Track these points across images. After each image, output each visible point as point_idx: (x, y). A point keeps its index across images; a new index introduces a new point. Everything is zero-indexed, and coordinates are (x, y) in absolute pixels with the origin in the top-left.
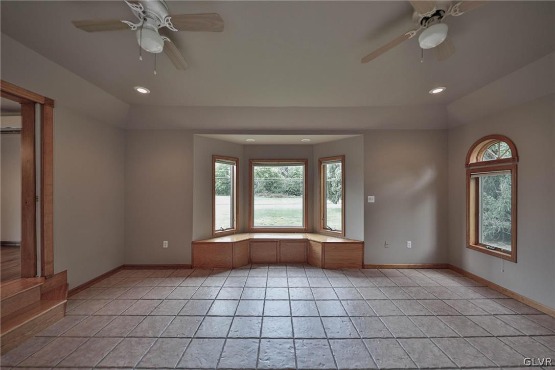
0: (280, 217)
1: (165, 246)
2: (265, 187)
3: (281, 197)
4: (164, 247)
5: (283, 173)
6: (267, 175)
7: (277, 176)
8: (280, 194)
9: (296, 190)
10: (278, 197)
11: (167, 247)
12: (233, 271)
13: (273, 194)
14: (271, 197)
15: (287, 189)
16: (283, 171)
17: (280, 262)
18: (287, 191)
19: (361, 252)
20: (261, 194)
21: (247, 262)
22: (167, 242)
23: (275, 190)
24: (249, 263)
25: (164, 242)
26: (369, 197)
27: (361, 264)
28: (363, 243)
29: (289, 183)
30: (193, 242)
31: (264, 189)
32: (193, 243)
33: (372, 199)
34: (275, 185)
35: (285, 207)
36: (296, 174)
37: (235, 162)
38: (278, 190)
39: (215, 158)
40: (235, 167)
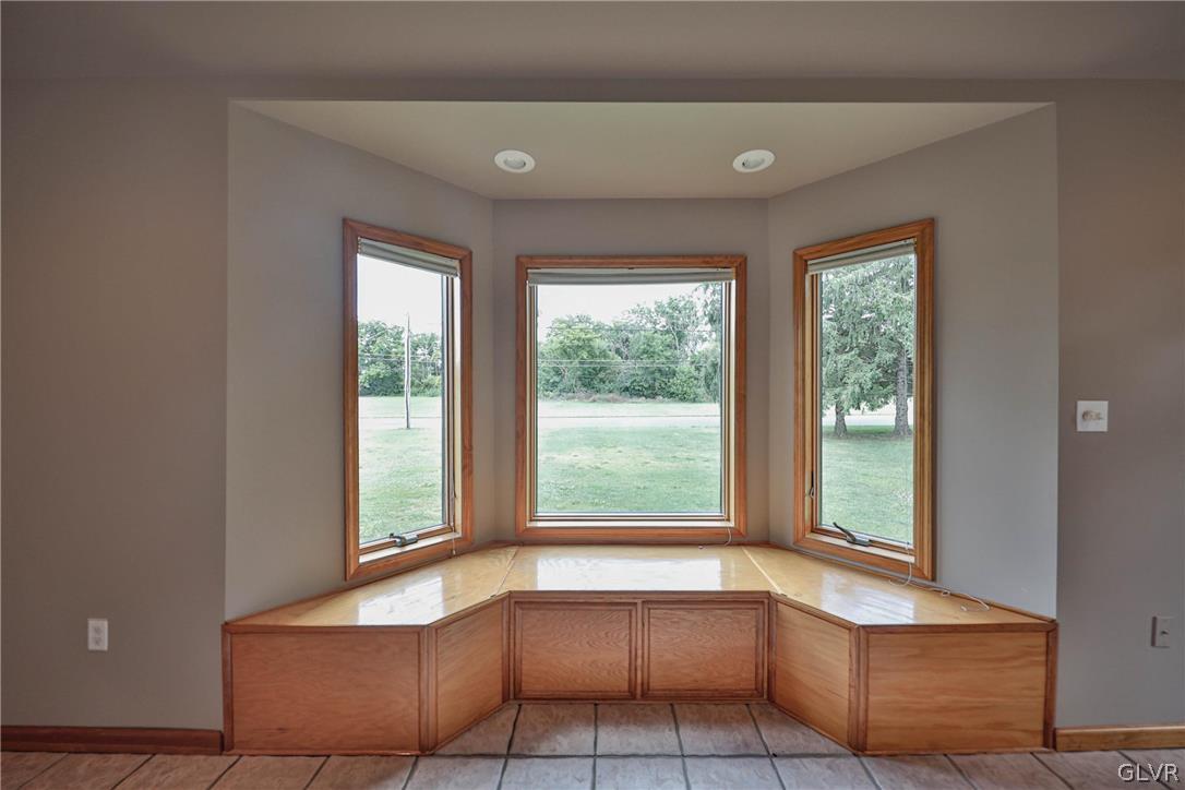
0: (615, 447)
1: (97, 642)
2: (580, 378)
3: (615, 401)
4: (92, 646)
5: (618, 351)
6: (585, 355)
7: (605, 357)
8: (611, 395)
9: (646, 386)
10: (608, 401)
11: (105, 646)
12: (424, 763)
13: (598, 396)
14: (594, 401)
15: (628, 384)
16: (618, 346)
17: (644, 695)
18: (627, 389)
19: (1041, 672)
20: (570, 394)
21: (498, 699)
22: (105, 624)
23: (602, 386)
24: (505, 699)
25: (92, 623)
26: (1083, 406)
27: (1039, 726)
28: (1050, 629)
29: (632, 372)
30: (226, 624)
31: (579, 383)
32: (228, 629)
33: (1095, 416)
34: (602, 375)
35: (626, 424)
36: (645, 352)
37: (456, 263)
38: (609, 386)
39: (355, 235)
40: (457, 281)
